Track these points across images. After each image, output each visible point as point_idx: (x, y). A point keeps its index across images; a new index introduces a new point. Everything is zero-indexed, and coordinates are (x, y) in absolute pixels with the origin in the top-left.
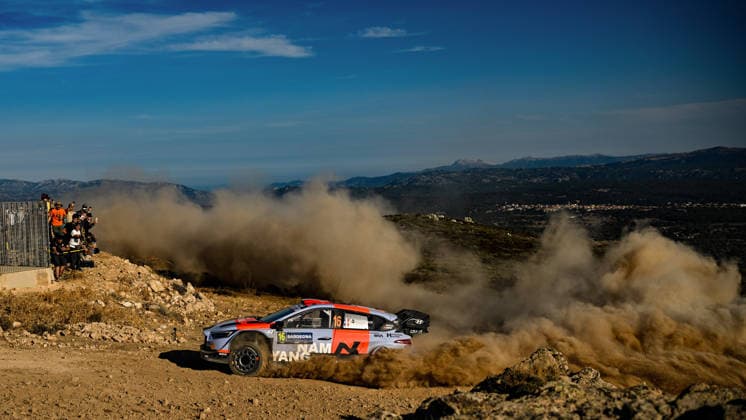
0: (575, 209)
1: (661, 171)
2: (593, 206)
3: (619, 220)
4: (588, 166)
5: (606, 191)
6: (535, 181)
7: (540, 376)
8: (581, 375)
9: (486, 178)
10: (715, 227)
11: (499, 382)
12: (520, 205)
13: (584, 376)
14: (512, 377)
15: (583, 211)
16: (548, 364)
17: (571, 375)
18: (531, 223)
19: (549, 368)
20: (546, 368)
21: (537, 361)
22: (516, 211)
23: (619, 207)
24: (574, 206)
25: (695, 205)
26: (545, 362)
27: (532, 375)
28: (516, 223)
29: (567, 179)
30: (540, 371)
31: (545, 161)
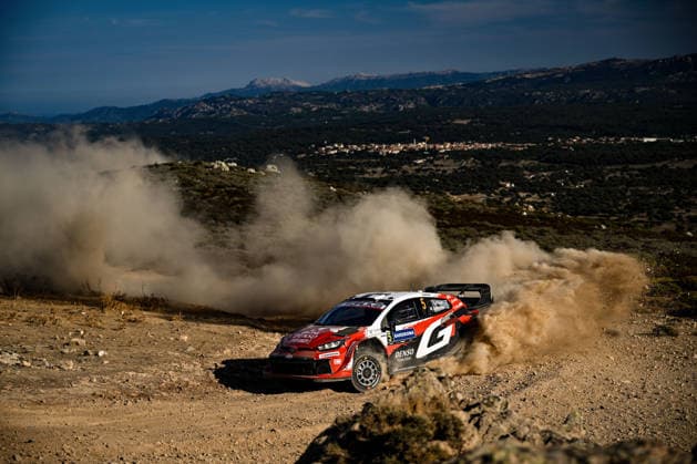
0: (423, 150)
1: (539, 93)
2: (448, 145)
3: (483, 163)
4: (441, 87)
5: (465, 122)
6: (366, 109)
7: (420, 413)
8: (484, 407)
9: (296, 106)
10: (611, 171)
11: (356, 427)
12: (346, 147)
13: (488, 409)
14: (377, 419)
15: (434, 152)
16: (432, 393)
17: (467, 409)
18: (362, 172)
19: (434, 399)
20: (428, 399)
21: (414, 390)
22: (341, 154)
23: (483, 146)
24: (422, 145)
25: (584, 141)
26: (426, 390)
27: (410, 413)
28: (340, 172)
29: (411, 106)
30: (419, 406)
31: (380, 81)
